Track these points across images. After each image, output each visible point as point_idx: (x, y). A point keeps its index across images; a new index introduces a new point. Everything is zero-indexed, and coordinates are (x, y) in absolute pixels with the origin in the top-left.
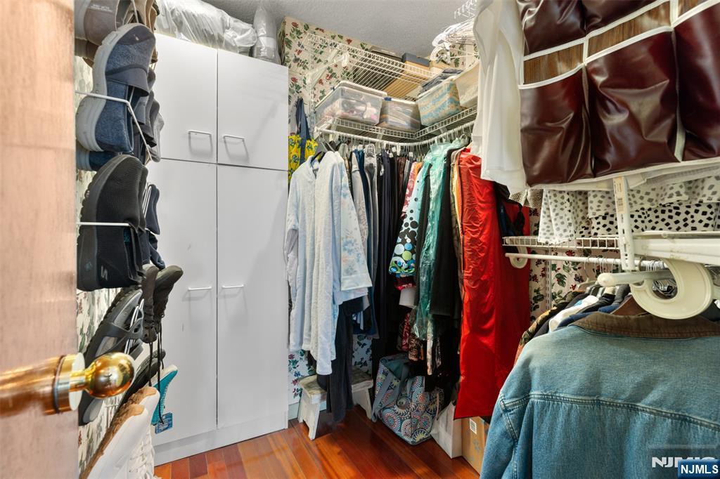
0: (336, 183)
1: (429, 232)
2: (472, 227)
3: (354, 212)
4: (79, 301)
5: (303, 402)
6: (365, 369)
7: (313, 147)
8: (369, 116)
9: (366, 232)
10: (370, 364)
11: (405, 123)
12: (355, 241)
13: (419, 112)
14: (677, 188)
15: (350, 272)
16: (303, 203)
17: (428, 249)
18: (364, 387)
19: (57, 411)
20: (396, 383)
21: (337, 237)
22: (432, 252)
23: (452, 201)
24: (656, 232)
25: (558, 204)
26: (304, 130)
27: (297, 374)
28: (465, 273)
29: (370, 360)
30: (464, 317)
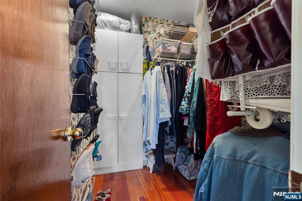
0: (158, 78)
1: (194, 96)
2: (211, 94)
3: (165, 89)
4: (74, 117)
5: (149, 160)
6: (173, 150)
7: (152, 64)
8: (173, 51)
9: (170, 96)
10: (175, 148)
11: (188, 52)
12: (165, 100)
13: (194, 47)
14: (266, 79)
15: (163, 111)
16: (148, 86)
17: (193, 103)
18: (172, 156)
19: (65, 141)
20: (184, 156)
21: (158, 98)
22: (195, 104)
23: (203, 84)
24: (263, 96)
25: (226, 86)
26: (149, 58)
27: (147, 149)
28: (208, 113)
29: (176, 147)
30: (207, 130)
